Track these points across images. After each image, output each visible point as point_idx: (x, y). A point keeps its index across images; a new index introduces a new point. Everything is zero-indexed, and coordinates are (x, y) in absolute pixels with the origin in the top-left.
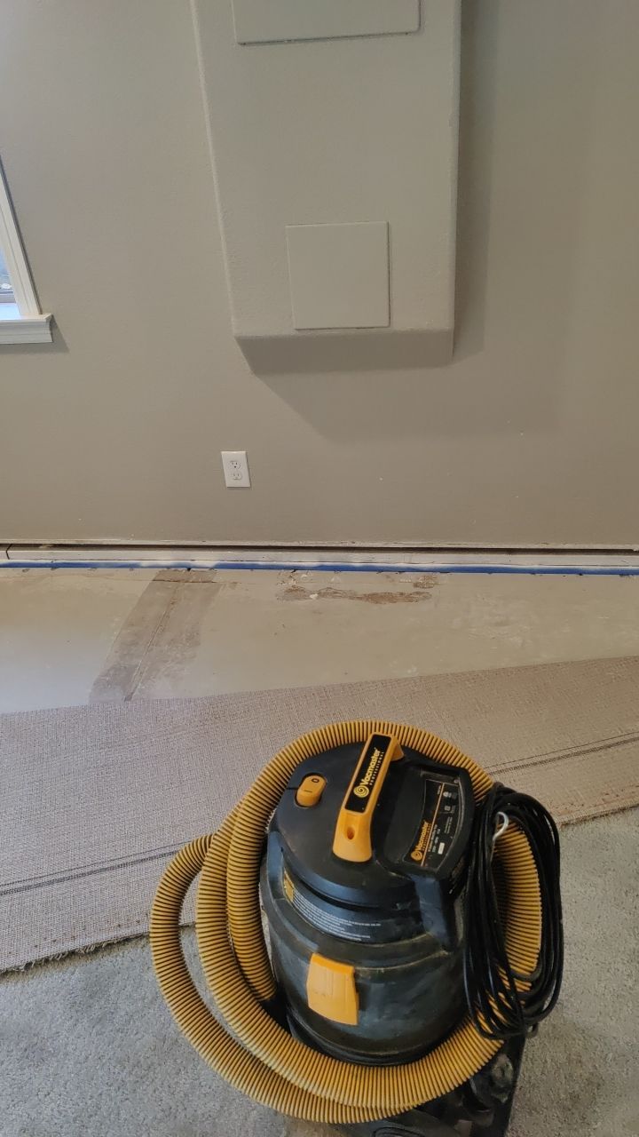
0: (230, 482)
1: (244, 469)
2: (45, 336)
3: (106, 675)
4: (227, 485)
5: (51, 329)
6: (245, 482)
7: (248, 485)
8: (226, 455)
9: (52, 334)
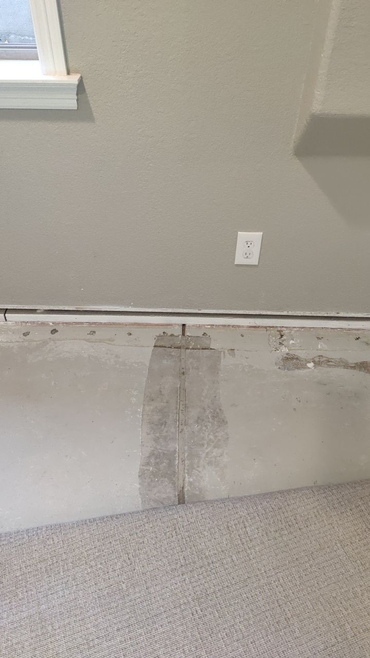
0: (239, 259)
1: (256, 250)
2: (70, 102)
3: (148, 464)
4: (235, 263)
5: (77, 94)
6: (254, 260)
7: (257, 264)
8: (242, 236)
9: (77, 100)
